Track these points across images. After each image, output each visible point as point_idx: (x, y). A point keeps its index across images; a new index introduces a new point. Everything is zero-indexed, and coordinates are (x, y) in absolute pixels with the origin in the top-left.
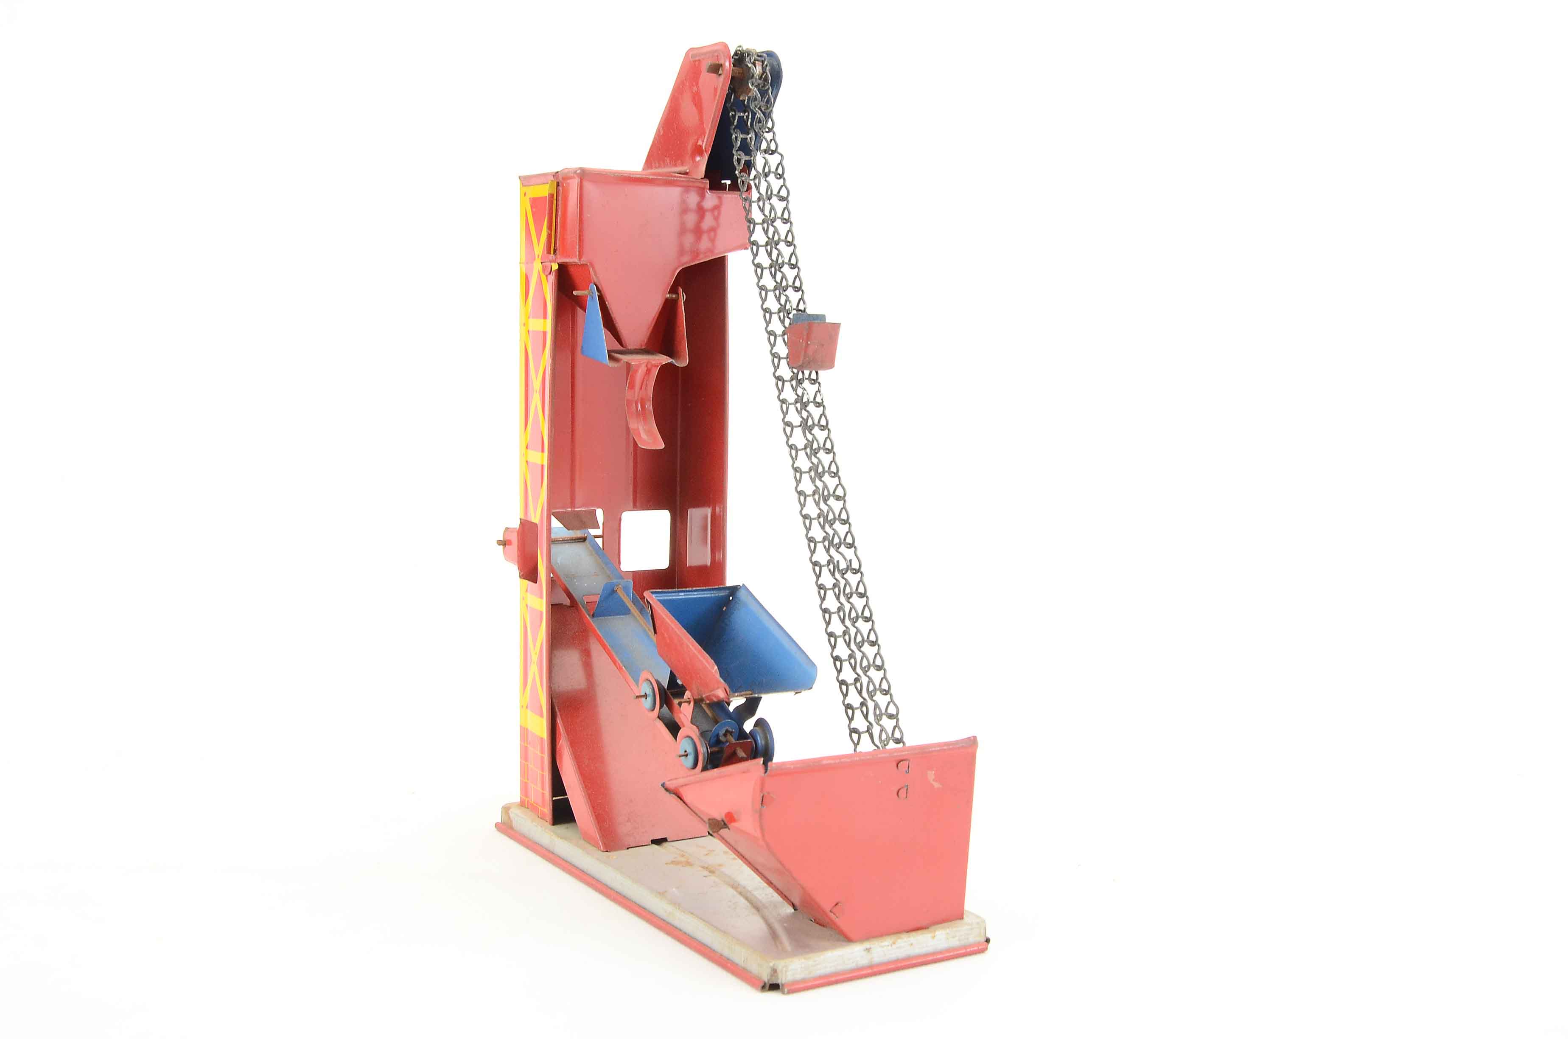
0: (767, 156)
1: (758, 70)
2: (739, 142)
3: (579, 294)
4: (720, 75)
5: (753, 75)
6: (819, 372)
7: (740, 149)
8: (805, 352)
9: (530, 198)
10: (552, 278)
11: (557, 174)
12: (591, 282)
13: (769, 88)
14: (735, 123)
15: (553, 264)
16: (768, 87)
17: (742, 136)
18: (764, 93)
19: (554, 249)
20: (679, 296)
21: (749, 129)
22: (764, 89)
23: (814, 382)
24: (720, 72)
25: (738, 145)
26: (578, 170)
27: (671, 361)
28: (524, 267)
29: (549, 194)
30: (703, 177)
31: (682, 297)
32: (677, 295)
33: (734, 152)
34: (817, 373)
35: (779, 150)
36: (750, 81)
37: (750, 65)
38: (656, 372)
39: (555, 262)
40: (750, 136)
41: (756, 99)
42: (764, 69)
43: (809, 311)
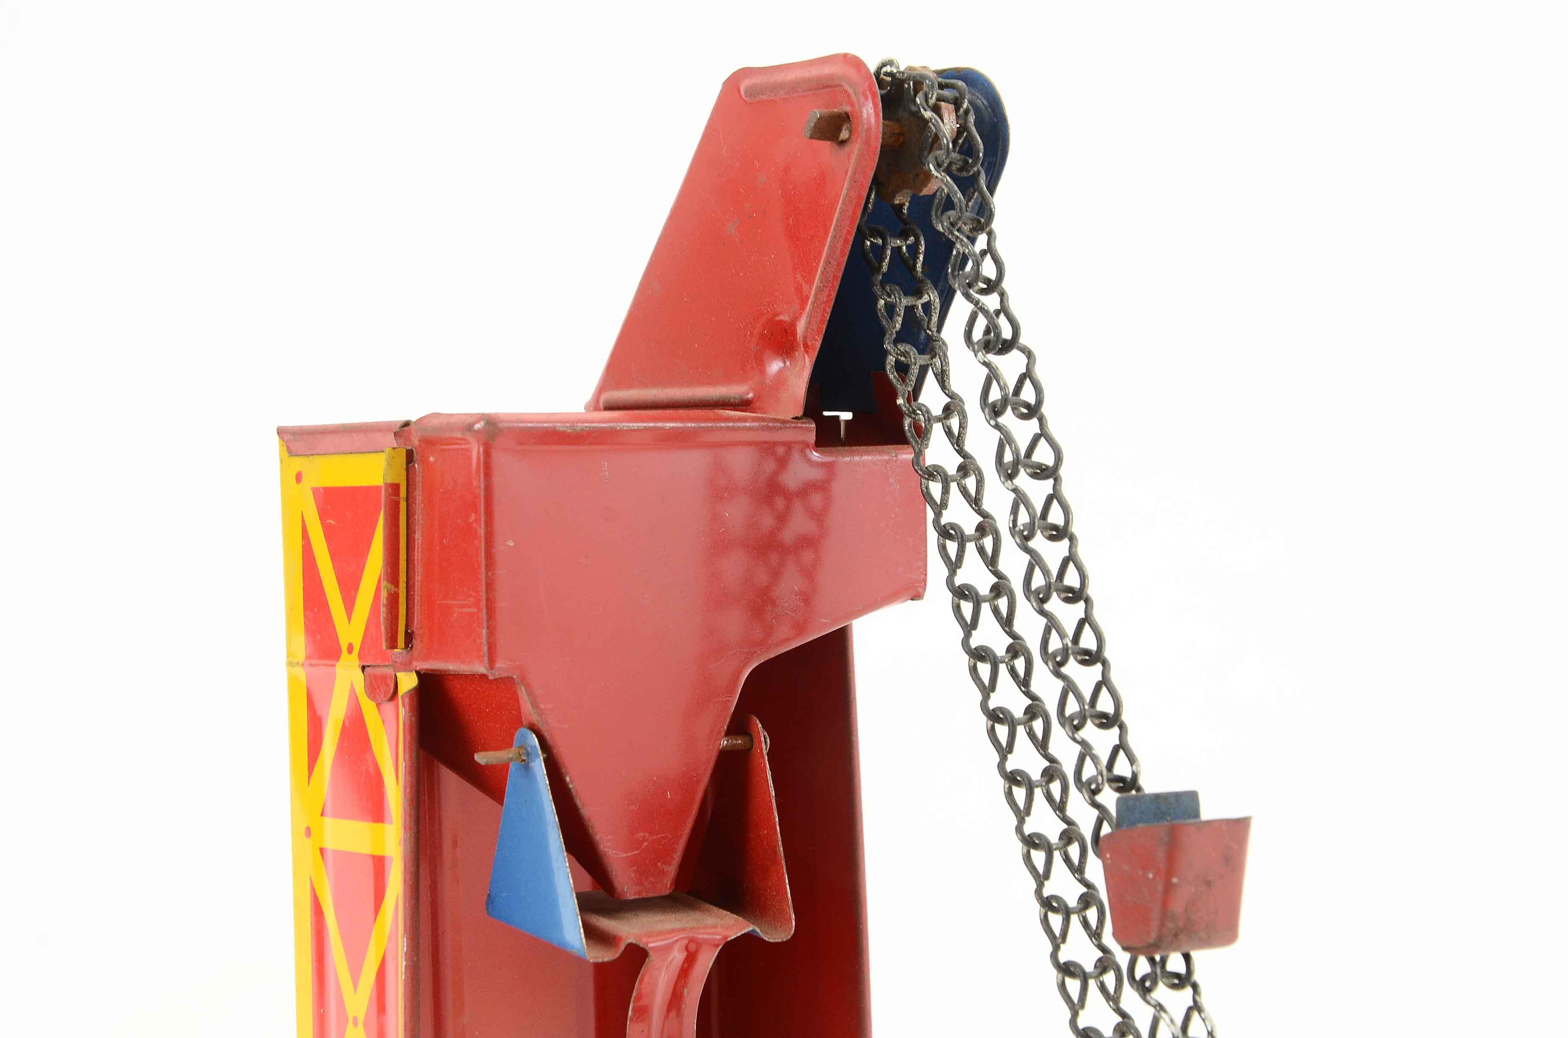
0: (991, 358)
1: (948, 125)
2: (900, 319)
3: (493, 761)
4: (843, 143)
5: (936, 138)
6: (1195, 954)
7: (900, 338)
8: (1165, 905)
9: (315, 491)
10: (403, 712)
11: (406, 428)
12: (522, 725)
13: (979, 172)
14: (885, 267)
15: (401, 676)
16: (976, 169)
17: (906, 301)
18: (967, 184)
19: (406, 632)
20: (752, 740)
21: (921, 281)
22: (965, 174)
23: (1182, 981)
24: (844, 135)
25: (898, 326)
26: (478, 422)
27: (750, 929)
28: (301, 674)
29: (385, 484)
30: (800, 414)
31: (763, 742)
32: (747, 738)
33: (888, 346)
34: (1187, 958)
35: (1023, 340)
36: (931, 158)
37: (928, 114)
38: (706, 961)
39: (406, 667)
40: (925, 299)
41: (949, 204)
42: (962, 118)
43: (1150, 785)
